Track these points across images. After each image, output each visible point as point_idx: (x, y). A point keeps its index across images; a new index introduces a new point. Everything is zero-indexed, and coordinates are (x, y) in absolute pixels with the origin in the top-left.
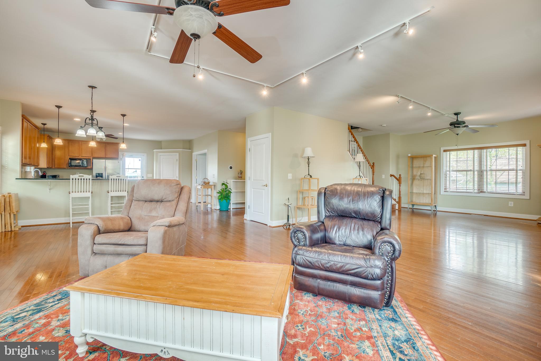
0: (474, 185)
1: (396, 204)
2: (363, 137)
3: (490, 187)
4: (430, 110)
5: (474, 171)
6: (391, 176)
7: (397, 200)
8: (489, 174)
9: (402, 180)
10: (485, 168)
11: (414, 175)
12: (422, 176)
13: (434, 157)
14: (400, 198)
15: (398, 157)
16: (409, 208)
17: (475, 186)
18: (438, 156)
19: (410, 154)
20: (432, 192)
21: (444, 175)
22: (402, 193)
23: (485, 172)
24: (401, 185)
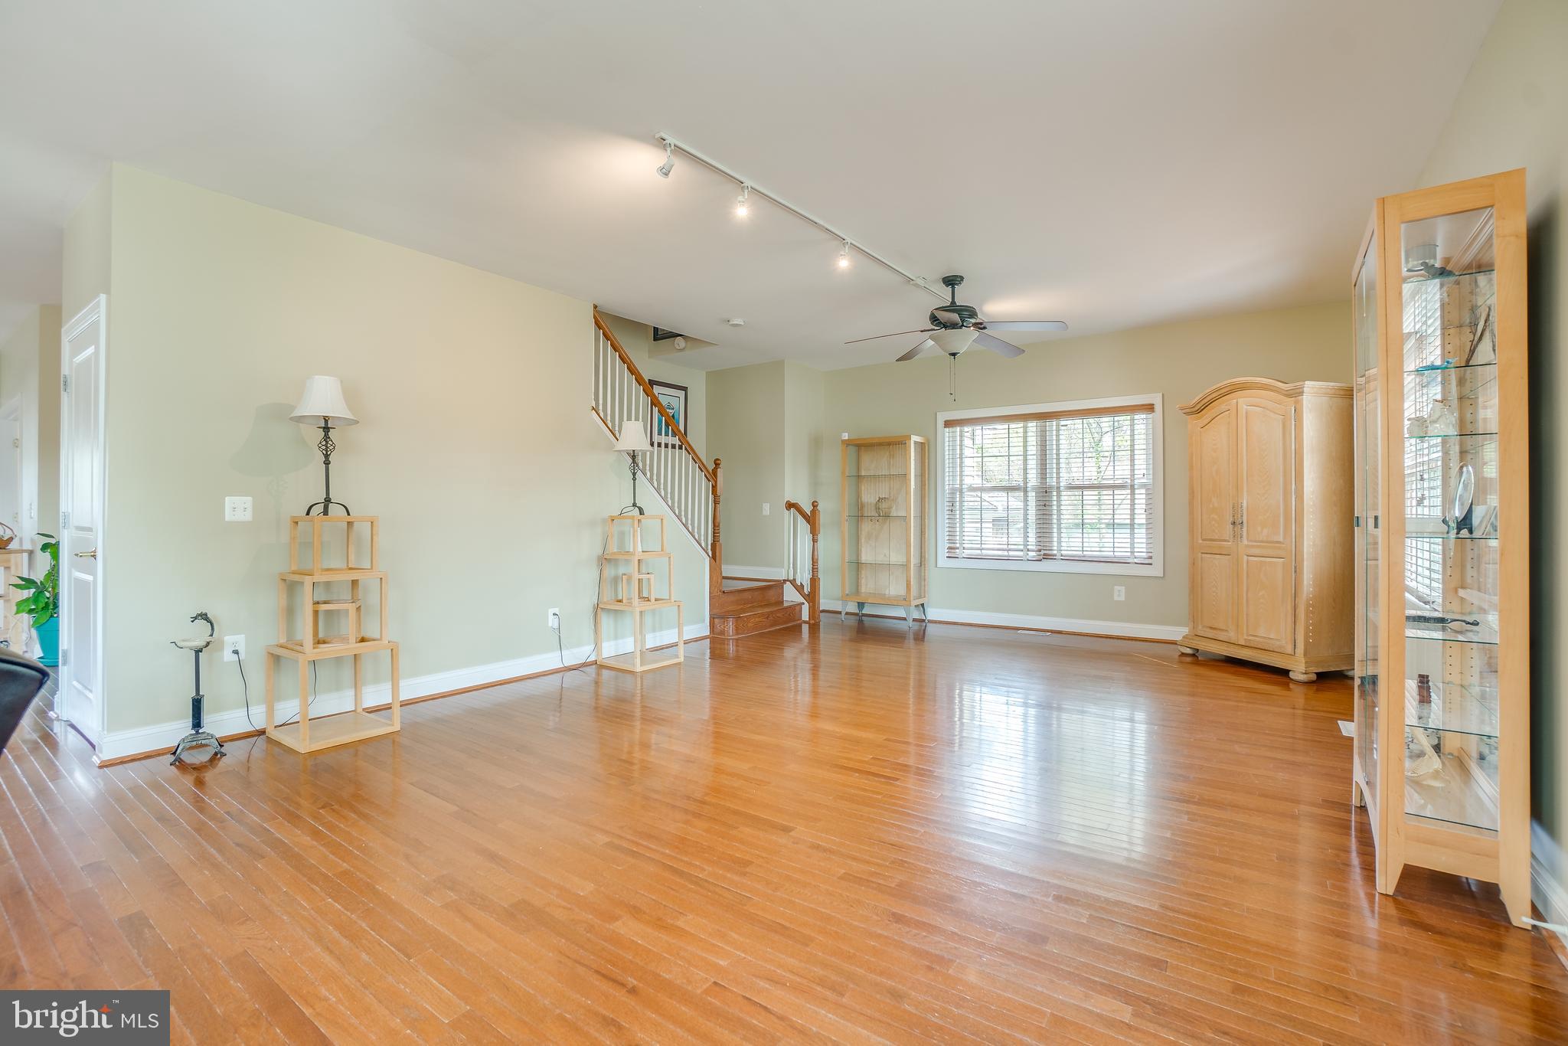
0: (1026, 536)
1: (804, 604)
2: (707, 373)
3: (1069, 542)
4: (847, 247)
5: (1025, 491)
6: (790, 506)
7: (807, 590)
8: (1066, 498)
9: (823, 519)
10: (1055, 480)
11: (862, 503)
12: (884, 505)
13: (915, 443)
14: (814, 581)
15: (816, 443)
16: (847, 614)
17: (1029, 539)
18: (928, 441)
19: (847, 434)
20: (908, 561)
21: (948, 504)
22: (821, 565)
23: (1055, 493)
24: (820, 537)
